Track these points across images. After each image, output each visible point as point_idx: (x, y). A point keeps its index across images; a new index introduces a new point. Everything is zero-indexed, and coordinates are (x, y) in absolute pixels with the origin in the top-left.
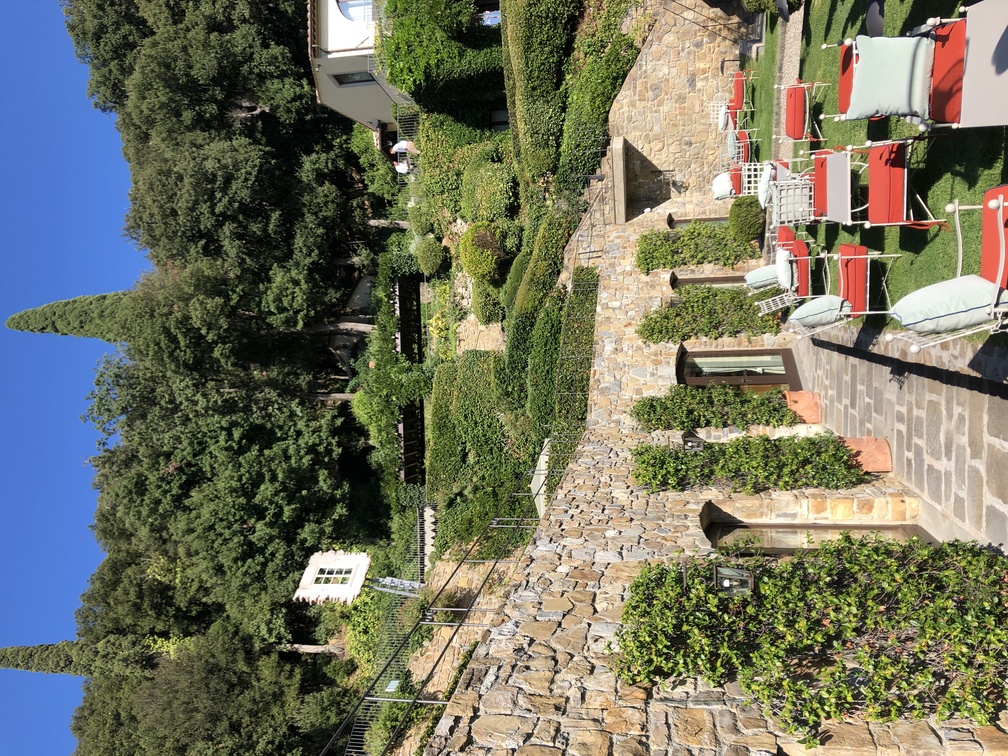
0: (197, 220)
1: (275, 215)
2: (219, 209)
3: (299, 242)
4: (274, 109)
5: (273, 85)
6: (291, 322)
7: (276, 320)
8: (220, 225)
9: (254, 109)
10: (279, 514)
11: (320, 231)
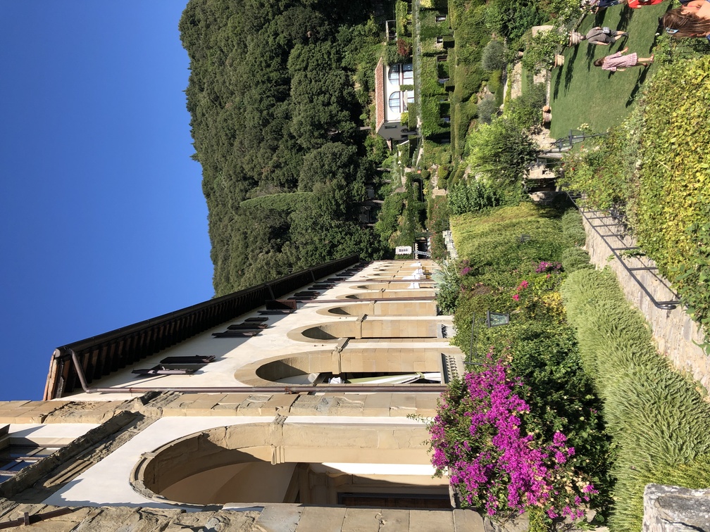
0: (331, 167)
1: (352, 167)
2: (338, 164)
3: (359, 174)
4: (342, 132)
5: (344, 124)
6: (360, 199)
7: (357, 198)
8: (338, 169)
9: (335, 131)
10: (367, 251)
11: (365, 171)
